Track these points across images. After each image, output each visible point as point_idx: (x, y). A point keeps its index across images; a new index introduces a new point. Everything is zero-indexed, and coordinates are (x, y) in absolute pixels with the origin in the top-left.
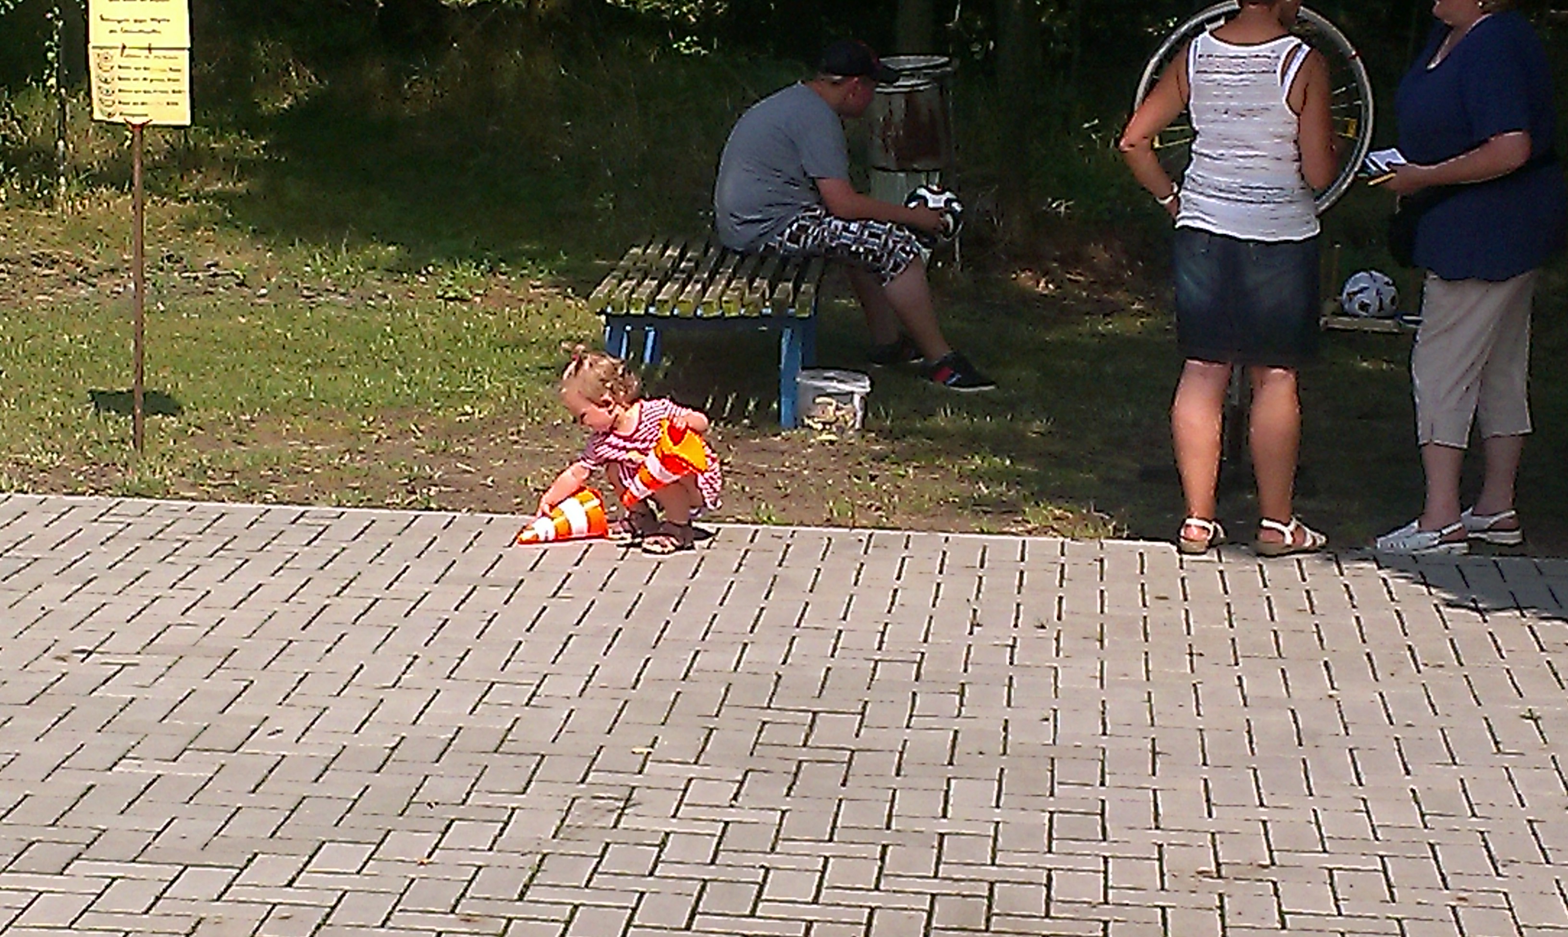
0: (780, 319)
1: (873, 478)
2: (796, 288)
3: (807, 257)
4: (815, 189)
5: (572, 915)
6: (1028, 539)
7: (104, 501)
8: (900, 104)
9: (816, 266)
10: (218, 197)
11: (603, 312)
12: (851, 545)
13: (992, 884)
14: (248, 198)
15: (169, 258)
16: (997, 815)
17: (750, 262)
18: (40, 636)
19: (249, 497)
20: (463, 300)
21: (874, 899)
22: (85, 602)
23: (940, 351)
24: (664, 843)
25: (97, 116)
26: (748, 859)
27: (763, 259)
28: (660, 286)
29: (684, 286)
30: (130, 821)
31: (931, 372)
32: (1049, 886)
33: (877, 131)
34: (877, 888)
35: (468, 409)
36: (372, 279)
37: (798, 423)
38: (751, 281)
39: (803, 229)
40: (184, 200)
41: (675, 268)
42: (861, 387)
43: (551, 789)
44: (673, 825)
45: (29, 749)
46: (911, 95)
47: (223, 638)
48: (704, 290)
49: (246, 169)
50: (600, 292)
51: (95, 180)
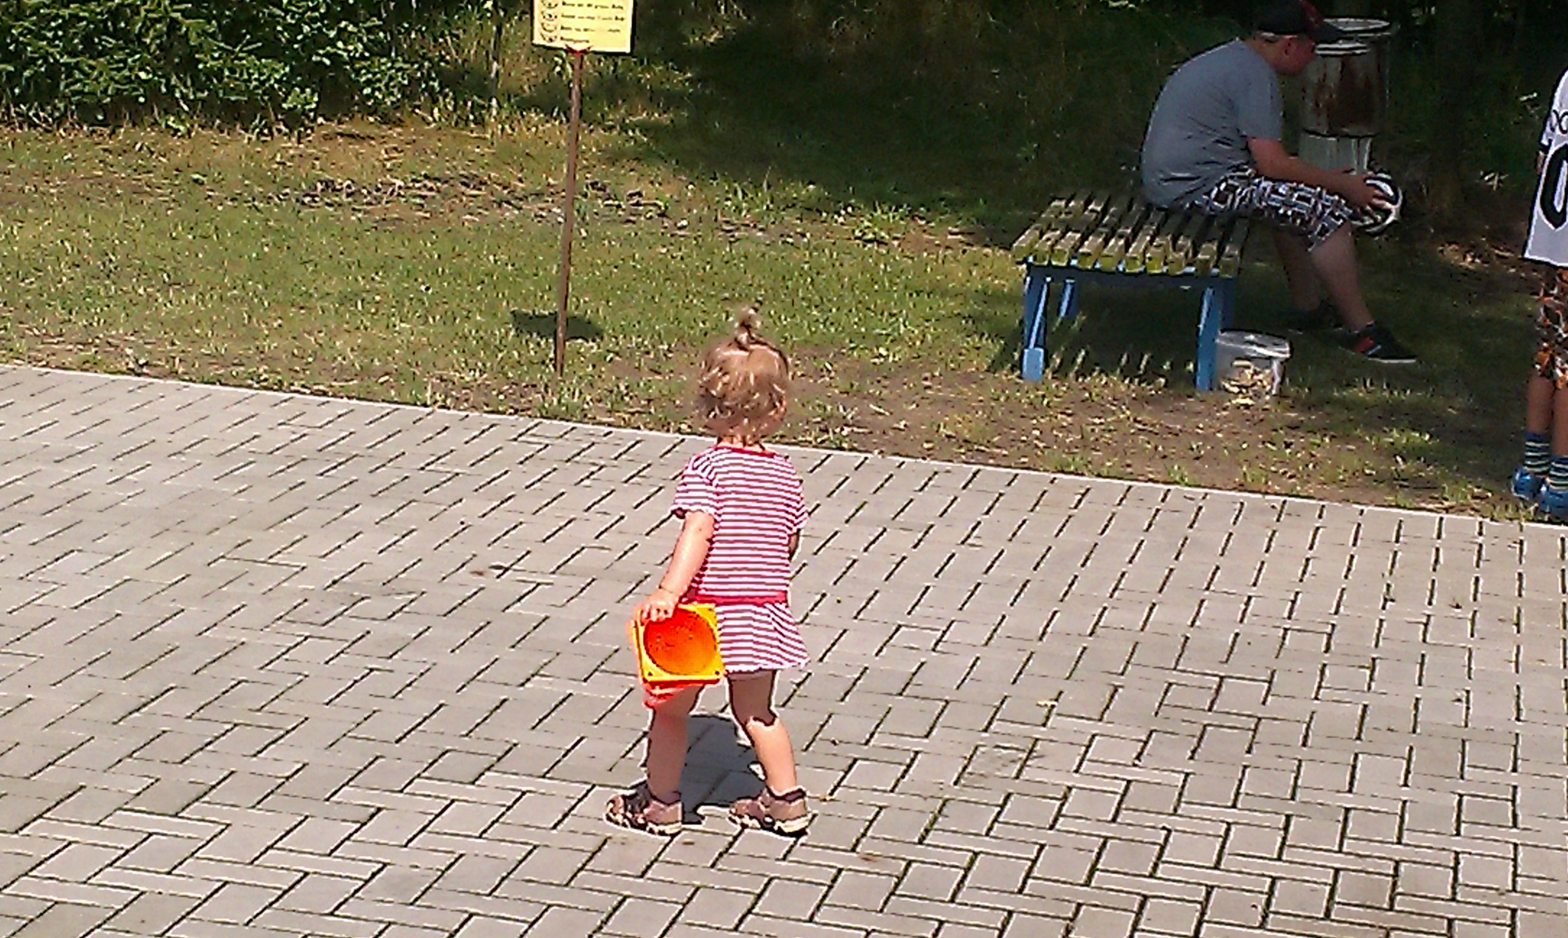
0: (1202, 278)
1: (1288, 446)
2: (1221, 251)
3: (1233, 218)
4: (1247, 149)
5: (972, 862)
6: (1445, 516)
7: (524, 422)
8: (1335, 66)
9: (1241, 228)
10: (645, 128)
11: (1025, 261)
12: (1262, 511)
13: (1397, 863)
14: (674, 132)
15: (594, 185)
16: (1405, 794)
17: (1175, 221)
18: (460, 550)
19: (665, 426)
20: (880, 242)
21: (1277, 869)
22: (502, 519)
23: (1362, 320)
24: (1065, 797)
25: (538, 40)
26: (1150, 820)
27: (1188, 218)
28: (1084, 238)
29: (1106, 241)
30: (539, 738)
31: (1351, 342)
32: (1455, 869)
33: (1309, 91)
34: (1279, 859)
35: (882, 351)
36: (791, 218)
37: (1214, 386)
38: (1175, 240)
39: (1231, 189)
40: (612, 128)
41: (1098, 222)
42: (1280, 352)
43: (956, 735)
44: (1075, 780)
45: (446, 660)
46: (1346, 59)
47: (634, 564)
48: (1127, 245)
49: (672, 101)
50: (1023, 240)
51: (525, 105)
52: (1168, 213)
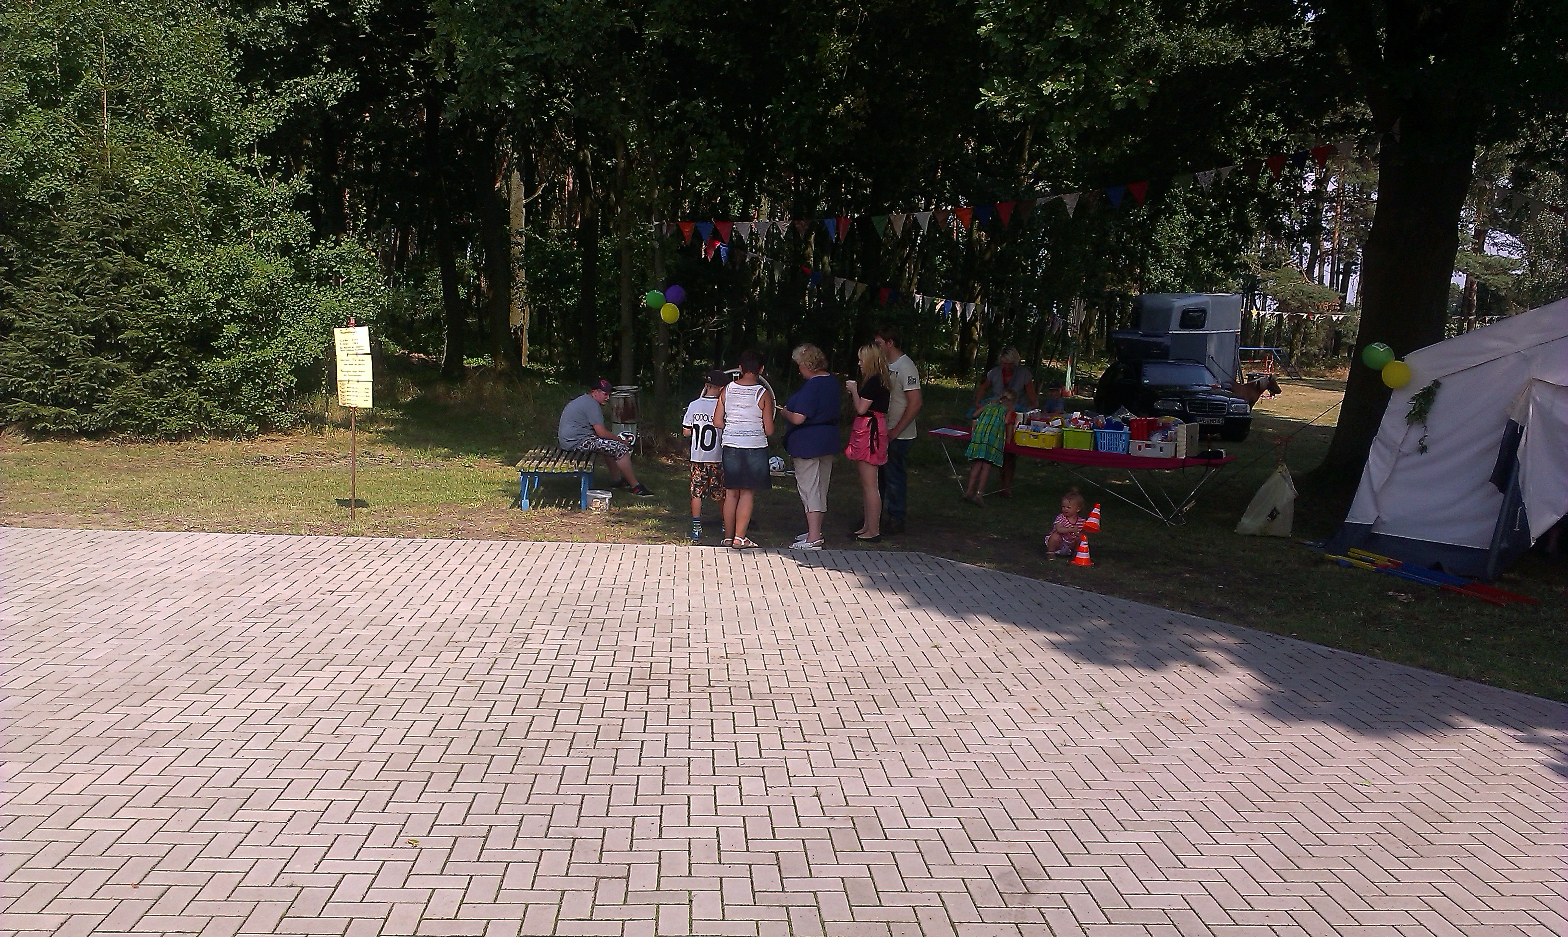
0: (581, 473)
1: (612, 526)
2: (587, 463)
3: (591, 452)
4: (593, 429)
5: (506, 679)
6: (664, 546)
7: (340, 538)
8: (622, 402)
9: (593, 456)
10: (384, 432)
11: (520, 471)
12: (604, 549)
13: (651, 663)
14: (395, 432)
15: (365, 452)
16: (654, 639)
17: (571, 454)
18: (315, 586)
19: (393, 536)
20: (471, 467)
21: (611, 670)
22: (333, 573)
23: (635, 483)
24: (539, 653)
25: (340, 404)
26: (567, 657)
27: (575, 453)
28: (540, 463)
29: (548, 463)
30: (347, 651)
31: (632, 491)
32: (670, 663)
33: (614, 410)
34: (612, 666)
35: (472, 504)
36: (439, 460)
37: (587, 508)
38: (571, 461)
39: (589, 443)
40: (371, 433)
41: (545, 456)
42: (608, 496)
43: (499, 636)
44: (542, 647)
45: (311, 627)
46: (625, 398)
47: (382, 586)
48: (555, 464)
49: (394, 422)
50: (519, 464)
51: (338, 426)
52: (569, 452)
